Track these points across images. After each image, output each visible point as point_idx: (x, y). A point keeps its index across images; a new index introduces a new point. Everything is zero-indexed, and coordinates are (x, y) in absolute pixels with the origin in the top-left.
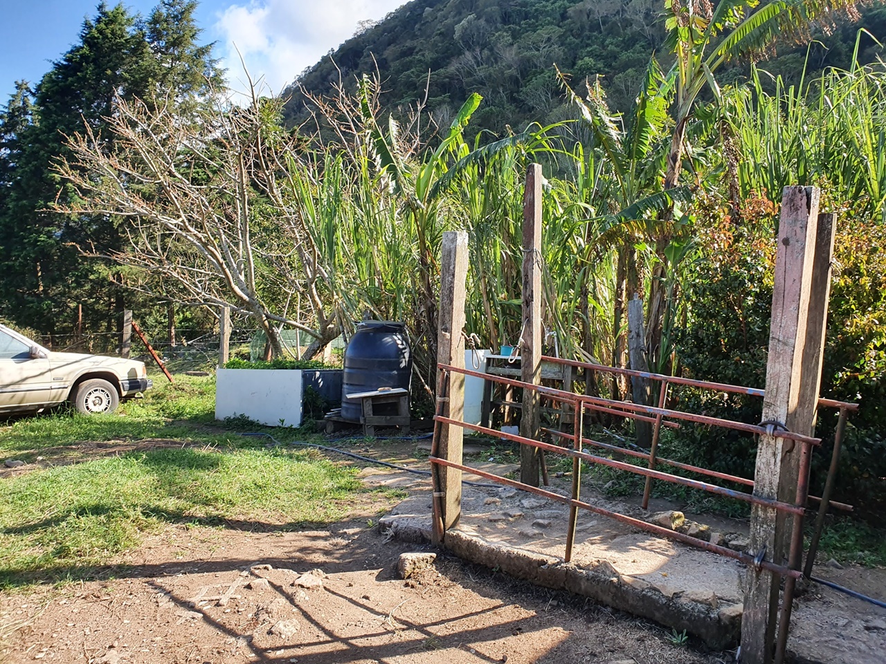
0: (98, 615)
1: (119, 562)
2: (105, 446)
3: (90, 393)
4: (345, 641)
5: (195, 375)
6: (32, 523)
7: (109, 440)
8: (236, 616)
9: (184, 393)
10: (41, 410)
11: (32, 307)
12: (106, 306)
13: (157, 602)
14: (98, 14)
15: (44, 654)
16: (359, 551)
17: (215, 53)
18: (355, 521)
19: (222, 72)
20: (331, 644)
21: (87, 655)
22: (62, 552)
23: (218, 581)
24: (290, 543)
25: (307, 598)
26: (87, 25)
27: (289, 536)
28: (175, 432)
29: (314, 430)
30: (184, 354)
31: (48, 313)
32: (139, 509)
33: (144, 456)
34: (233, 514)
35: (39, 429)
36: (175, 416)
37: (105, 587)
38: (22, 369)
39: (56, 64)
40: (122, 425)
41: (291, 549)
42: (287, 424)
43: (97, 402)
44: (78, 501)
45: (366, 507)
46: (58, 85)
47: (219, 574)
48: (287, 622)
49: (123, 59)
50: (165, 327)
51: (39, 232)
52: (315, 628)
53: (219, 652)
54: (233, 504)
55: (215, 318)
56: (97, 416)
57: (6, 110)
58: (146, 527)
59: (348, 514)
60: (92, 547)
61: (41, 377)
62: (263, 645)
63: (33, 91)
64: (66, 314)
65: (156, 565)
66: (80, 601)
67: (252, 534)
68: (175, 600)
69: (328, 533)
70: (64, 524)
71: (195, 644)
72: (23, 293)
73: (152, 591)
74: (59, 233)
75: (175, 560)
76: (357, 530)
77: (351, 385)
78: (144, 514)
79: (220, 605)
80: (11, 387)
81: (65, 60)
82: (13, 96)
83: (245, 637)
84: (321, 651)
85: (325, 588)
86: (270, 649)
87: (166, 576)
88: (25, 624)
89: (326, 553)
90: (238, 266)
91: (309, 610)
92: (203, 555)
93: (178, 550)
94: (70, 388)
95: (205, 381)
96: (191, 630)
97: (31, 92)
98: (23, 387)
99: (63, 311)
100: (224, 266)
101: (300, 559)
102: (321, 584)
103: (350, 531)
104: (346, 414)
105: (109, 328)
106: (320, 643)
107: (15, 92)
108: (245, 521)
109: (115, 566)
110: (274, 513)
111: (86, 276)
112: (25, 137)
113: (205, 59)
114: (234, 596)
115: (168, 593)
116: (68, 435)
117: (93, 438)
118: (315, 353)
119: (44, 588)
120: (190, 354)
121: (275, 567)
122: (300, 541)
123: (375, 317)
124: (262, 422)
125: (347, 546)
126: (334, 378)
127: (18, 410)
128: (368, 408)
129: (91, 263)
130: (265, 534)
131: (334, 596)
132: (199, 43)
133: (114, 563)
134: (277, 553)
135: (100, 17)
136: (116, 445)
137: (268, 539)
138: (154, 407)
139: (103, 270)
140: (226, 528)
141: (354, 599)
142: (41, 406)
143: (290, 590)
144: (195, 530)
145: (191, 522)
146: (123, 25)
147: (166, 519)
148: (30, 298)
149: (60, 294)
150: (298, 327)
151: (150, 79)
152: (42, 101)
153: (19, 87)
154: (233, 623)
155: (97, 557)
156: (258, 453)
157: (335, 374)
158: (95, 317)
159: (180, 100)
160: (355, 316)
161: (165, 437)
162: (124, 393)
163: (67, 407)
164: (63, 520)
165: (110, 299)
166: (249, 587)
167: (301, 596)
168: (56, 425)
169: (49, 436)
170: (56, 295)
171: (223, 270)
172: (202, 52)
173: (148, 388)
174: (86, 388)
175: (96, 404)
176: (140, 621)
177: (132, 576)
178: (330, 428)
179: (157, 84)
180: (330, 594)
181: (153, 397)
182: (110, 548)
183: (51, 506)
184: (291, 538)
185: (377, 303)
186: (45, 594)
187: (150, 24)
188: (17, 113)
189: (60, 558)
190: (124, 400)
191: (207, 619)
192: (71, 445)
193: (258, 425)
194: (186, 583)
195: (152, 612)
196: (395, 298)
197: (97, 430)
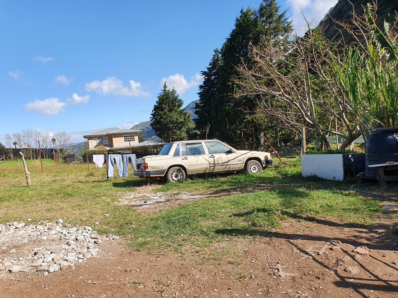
0: (270, 250)
1: (275, 231)
2: (260, 186)
3: (251, 166)
4: (385, 281)
5: (289, 158)
6: (242, 213)
7: (261, 184)
8: (327, 260)
9: (287, 166)
10: (235, 172)
11: (226, 134)
12: (251, 132)
13: (292, 249)
14: (240, 14)
15: (254, 261)
16: (386, 241)
17: (286, 16)
18: (381, 226)
19: (290, 23)
20: (378, 282)
21: (269, 264)
22: (254, 225)
23: (316, 245)
24: (348, 232)
25: (361, 259)
26: (237, 20)
27: (346, 229)
28: (286, 181)
29: (351, 182)
30: (284, 149)
31: (231, 136)
32: (280, 212)
33: (277, 191)
34: (318, 217)
35: (236, 179)
36: (285, 175)
37: (271, 240)
38: (228, 157)
39: (227, 39)
40: (264, 178)
41: (349, 236)
42: (337, 179)
43: (254, 169)
44: (256, 206)
45: (387, 220)
46: (228, 47)
47: (316, 241)
48: (353, 267)
49: (251, 30)
50: (274, 138)
51: (226, 106)
52: (368, 273)
53: (322, 274)
54: (318, 213)
55: (296, 133)
56: (255, 174)
57: (212, 62)
58: (283, 219)
59: (377, 222)
60: (264, 224)
61: (234, 160)
62: (343, 275)
63: (220, 52)
64: (237, 136)
65: (289, 235)
66: (263, 244)
67: (328, 227)
68: (299, 249)
69: (367, 231)
70: (253, 214)
71: (312, 269)
72: (223, 129)
73: (289, 244)
74: (232, 105)
75: (296, 234)
76: (383, 231)
77: (370, 161)
78: (282, 214)
79: (320, 255)
80: (225, 163)
81: (230, 36)
82: (214, 55)
83: (333, 270)
84: (372, 284)
85: (370, 255)
86: (346, 277)
87: (294, 239)
88: (246, 249)
89: (368, 239)
90: (307, 109)
91: (364, 264)
92: (307, 232)
93: (297, 230)
94: (244, 164)
95: (295, 160)
96: (308, 263)
97: (219, 52)
98: (229, 163)
99: (236, 135)
100: (301, 109)
101: (354, 240)
102: (368, 253)
103: (380, 231)
104: (368, 175)
105: (252, 140)
106: (372, 280)
107: (214, 54)
108: (324, 220)
109: (274, 233)
110: (338, 218)
111: (243, 121)
112: (219, 70)
113: (283, 19)
114: (325, 252)
115: (296, 246)
116: (246, 182)
117: (255, 183)
118: (346, 146)
119: (250, 237)
120: (286, 149)
121: (343, 242)
122: (353, 232)
123: (381, 126)
124: (324, 178)
125: (379, 238)
126: (360, 158)
127: (228, 172)
128: (381, 173)
129: (244, 115)
130: (335, 227)
131: (376, 260)
132: (279, 13)
133: (273, 231)
134: (342, 236)
135: (241, 15)
136: (264, 186)
137: (337, 229)
138: (275, 171)
139: (248, 117)
140: (316, 223)
141: (387, 263)
142: (235, 170)
143: (352, 254)
144: (303, 222)
145: (301, 219)
146: (250, 16)
147: (291, 217)
148: (225, 131)
149: (234, 128)
150: (337, 134)
151: (261, 35)
152: (224, 55)
153: (215, 51)
154: (326, 263)
155: (266, 229)
156: (326, 191)
157: (359, 156)
158: (247, 136)
159: (273, 40)
160: (370, 126)
161: (283, 183)
162: (264, 166)
163: (244, 171)
164: (253, 213)
165: (252, 129)
166: (331, 249)
167: (358, 257)
168: (242, 177)
169: (240, 182)
170: (233, 129)
171: (301, 111)
172: (281, 16)
173: (273, 164)
174: (250, 163)
175: (254, 170)
176: (287, 255)
177: (280, 237)
178: (359, 182)
179: (264, 36)
180: (373, 259)
181: (274, 167)
182: (271, 225)
183: (247, 207)
184: (348, 231)
185: (381, 119)
186: (251, 239)
187: (259, 12)
188: (215, 62)
189: (254, 227)
190: (264, 168)
191: (314, 259)
192: (248, 185)
193: (323, 179)
194: (303, 243)
195: (291, 253)
196: (393, 115)
197: (256, 180)
